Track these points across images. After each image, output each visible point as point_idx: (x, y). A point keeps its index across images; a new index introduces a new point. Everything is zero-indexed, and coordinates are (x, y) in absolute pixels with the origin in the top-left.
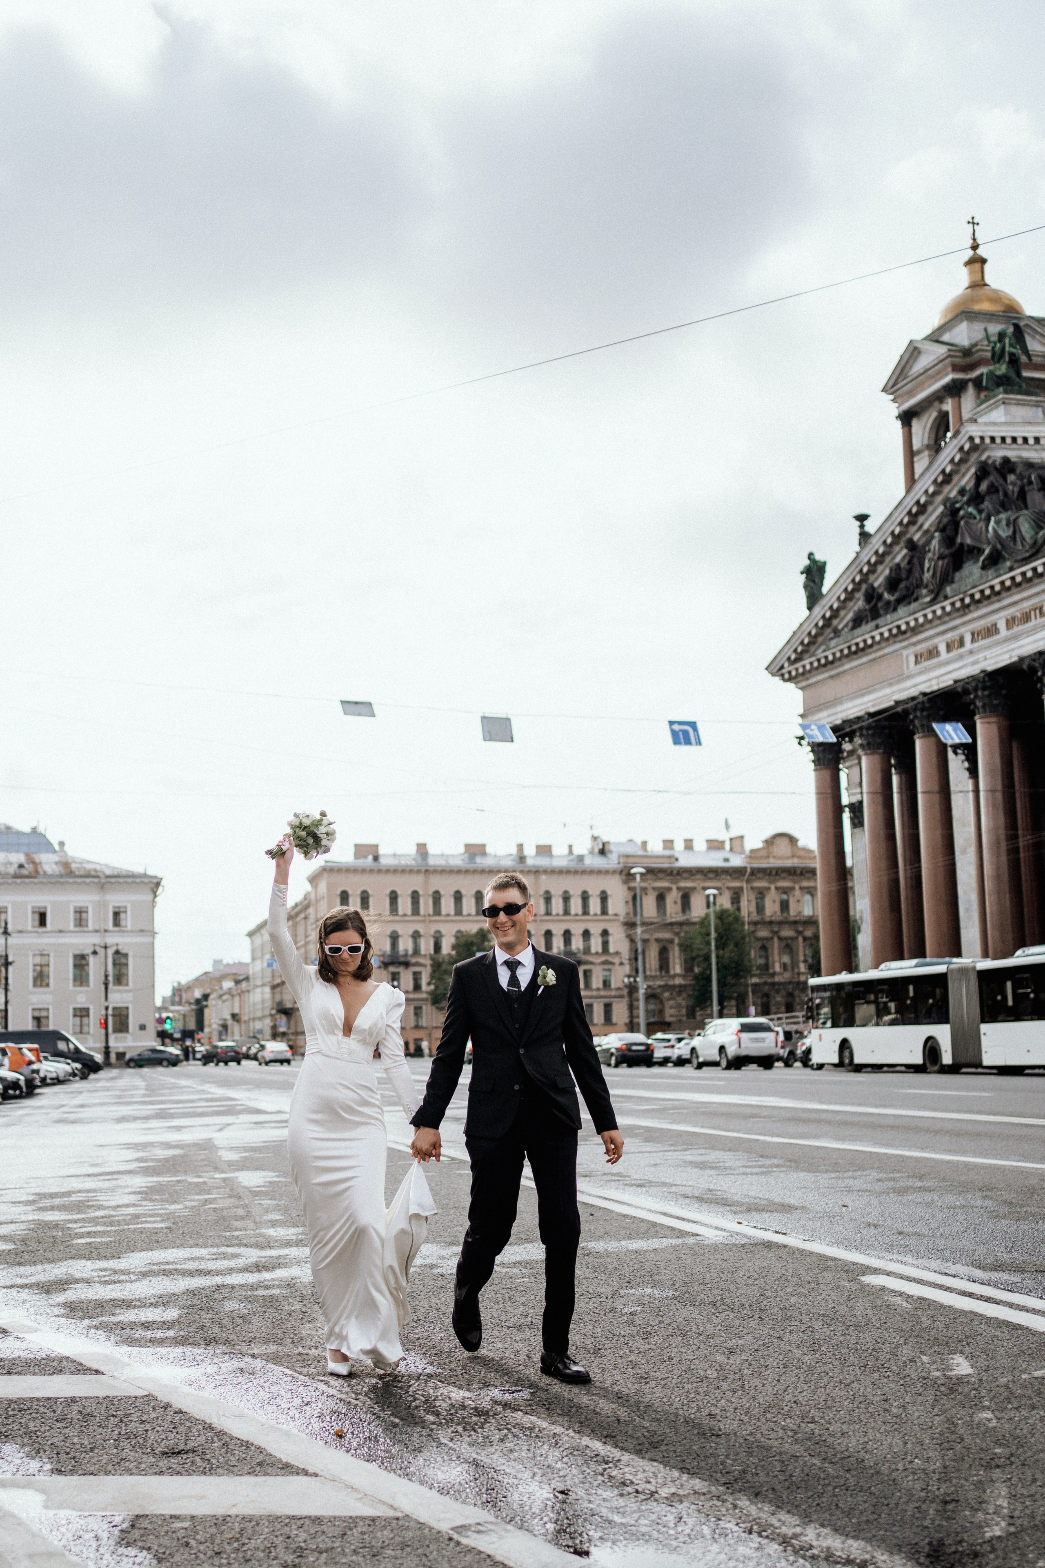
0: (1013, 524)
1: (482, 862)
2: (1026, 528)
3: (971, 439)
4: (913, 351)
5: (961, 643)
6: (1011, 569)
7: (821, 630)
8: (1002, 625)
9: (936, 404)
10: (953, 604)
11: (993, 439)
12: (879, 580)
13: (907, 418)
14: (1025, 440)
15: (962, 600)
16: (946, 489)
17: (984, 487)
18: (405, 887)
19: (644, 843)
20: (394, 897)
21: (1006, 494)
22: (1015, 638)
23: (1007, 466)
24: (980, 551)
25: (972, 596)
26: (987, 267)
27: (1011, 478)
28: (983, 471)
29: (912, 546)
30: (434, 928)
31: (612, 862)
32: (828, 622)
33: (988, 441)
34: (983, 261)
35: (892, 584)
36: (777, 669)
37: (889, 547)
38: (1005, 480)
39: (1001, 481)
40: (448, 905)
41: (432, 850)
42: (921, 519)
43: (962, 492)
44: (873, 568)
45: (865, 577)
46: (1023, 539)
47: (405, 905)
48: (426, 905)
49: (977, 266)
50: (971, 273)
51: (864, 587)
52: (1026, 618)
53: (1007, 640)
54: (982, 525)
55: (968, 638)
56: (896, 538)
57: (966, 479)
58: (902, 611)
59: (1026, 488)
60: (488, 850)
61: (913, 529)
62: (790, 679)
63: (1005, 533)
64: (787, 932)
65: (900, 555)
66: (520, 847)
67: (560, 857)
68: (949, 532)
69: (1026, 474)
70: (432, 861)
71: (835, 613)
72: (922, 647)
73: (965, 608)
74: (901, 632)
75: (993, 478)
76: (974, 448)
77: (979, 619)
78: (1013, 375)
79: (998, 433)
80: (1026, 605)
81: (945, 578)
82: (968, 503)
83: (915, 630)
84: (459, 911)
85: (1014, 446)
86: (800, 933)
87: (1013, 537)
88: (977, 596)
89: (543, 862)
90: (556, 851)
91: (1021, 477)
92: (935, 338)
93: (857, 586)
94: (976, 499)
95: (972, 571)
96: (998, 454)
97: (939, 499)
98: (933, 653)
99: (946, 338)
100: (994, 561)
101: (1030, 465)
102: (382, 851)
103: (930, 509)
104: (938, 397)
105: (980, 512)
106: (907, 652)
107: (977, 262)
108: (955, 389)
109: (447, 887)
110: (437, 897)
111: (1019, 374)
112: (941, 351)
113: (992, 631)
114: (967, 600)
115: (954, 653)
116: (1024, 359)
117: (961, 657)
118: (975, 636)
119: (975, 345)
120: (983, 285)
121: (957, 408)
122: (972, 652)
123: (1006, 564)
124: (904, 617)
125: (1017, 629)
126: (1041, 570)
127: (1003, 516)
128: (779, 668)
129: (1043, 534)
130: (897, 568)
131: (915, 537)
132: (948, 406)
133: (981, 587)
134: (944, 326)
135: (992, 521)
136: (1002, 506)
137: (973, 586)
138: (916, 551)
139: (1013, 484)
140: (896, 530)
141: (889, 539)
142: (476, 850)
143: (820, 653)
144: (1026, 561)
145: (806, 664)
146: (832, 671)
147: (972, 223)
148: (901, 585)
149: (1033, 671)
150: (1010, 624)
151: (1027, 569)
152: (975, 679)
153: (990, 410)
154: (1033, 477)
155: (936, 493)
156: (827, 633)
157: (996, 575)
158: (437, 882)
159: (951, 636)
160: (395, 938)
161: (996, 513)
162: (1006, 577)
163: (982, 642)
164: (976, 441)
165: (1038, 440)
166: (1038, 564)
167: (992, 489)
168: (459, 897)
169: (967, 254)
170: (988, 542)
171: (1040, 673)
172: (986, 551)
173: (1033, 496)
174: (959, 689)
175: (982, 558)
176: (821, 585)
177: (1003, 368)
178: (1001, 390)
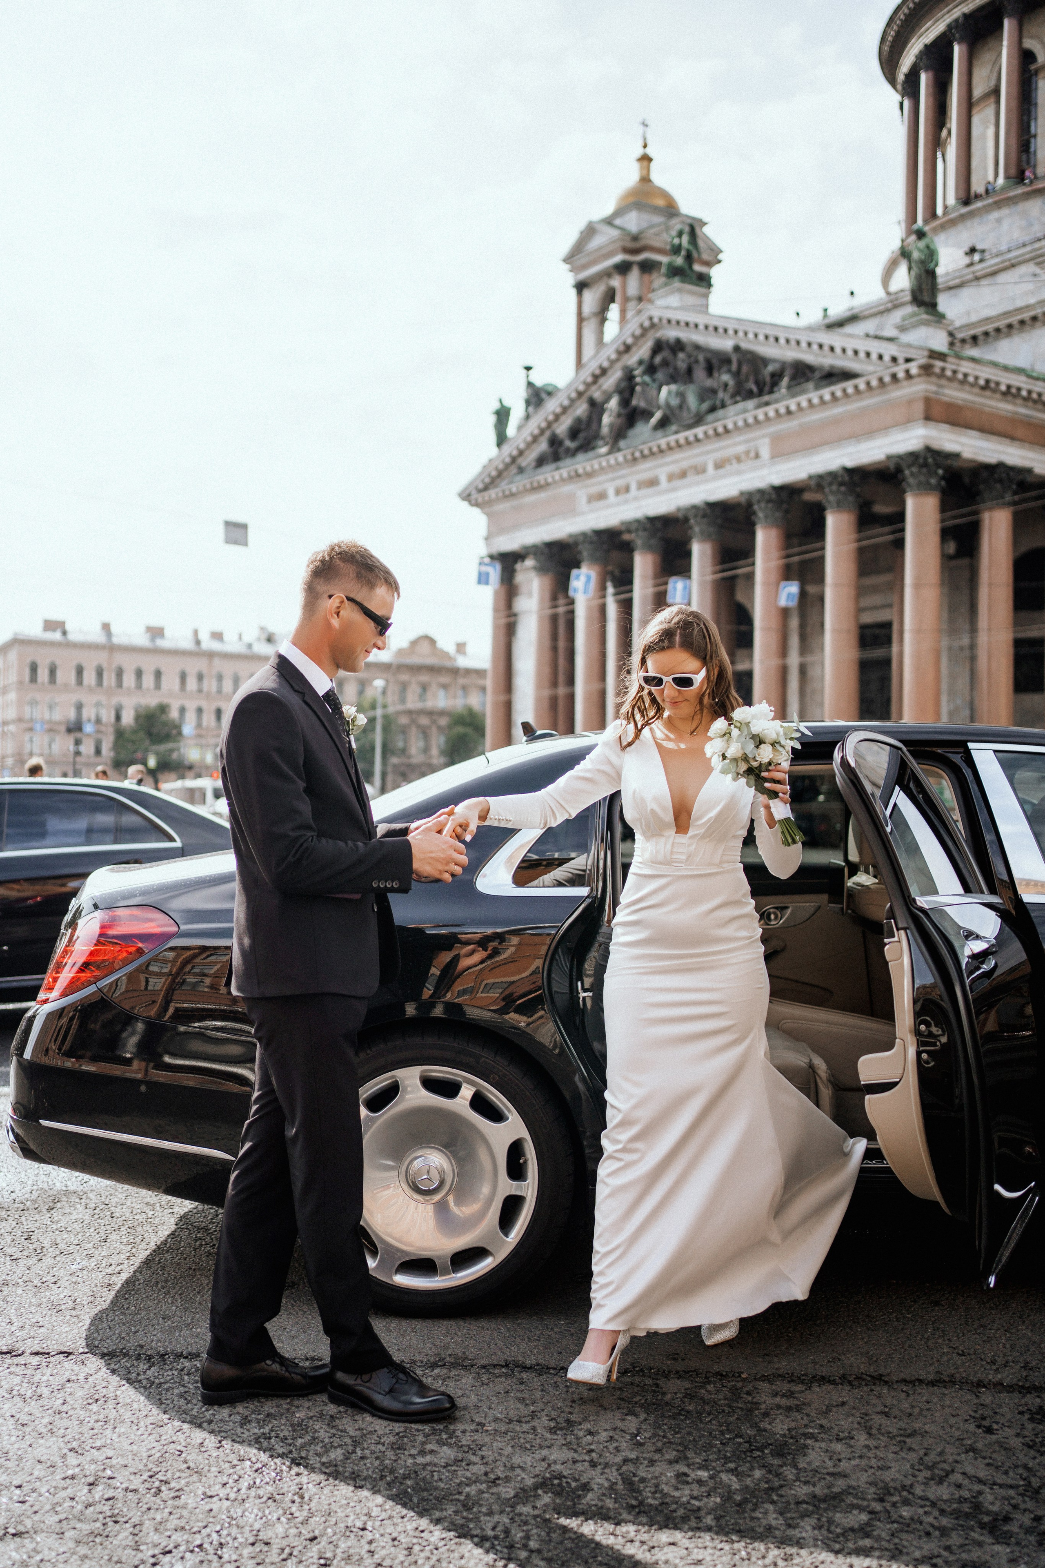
0: (681, 395)
1: (161, 643)
2: (692, 401)
3: (651, 318)
4: (590, 231)
5: (627, 489)
6: (676, 432)
7: (507, 466)
9: (605, 279)
10: (625, 457)
11: (669, 321)
12: (562, 428)
13: (581, 287)
14: (696, 326)
15: (633, 454)
16: (626, 357)
17: (658, 360)
18: (91, 661)
20: (80, 671)
21: (676, 369)
22: (674, 490)
23: (678, 346)
24: (651, 415)
25: (642, 452)
26: (652, 164)
27: (681, 355)
28: (658, 347)
29: (592, 403)
30: (115, 701)
32: (514, 459)
33: (665, 321)
34: (650, 160)
35: (574, 433)
36: (467, 496)
37: (572, 401)
38: (675, 355)
39: (671, 356)
41: (114, 629)
42: (601, 380)
43: (641, 362)
44: (557, 417)
45: (550, 424)
46: (688, 409)
47: (89, 677)
48: (109, 679)
49: (645, 163)
50: (641, 168)
51: (548, 434)
52: (683, 474)
53: (666, 492)
54: (654, 392)
55: (633, 487)
56: (580, 394)
57: (643, 351)
58: (580, 457)
59: (693, 365)
60: (167, 633)
61: (594, 388)
62: (477, 505)
63: (675, 402)
64: (424, 721)
65: (581, 409)
66: (196, 632)
67: (231, 645)
68: (627, 394)
69: (695, 353)
70: (115, 640)
71: (521, 453)
72: (594, 490)
73: (635, 459)
74: (578, 475)
75: (665, 354)
76: (653, 326)
77: (645, 471)
78: (686, 267)
79: (675, 316)
80: (685, 464)
81: (620, 434)
82: (645, 372)
83: (589, 475)
84: (139, 686)
85: (685, 328)
86: (434, 722)
87: (681, 407)
88: (646, 452)
89: (216, 646)
90: (226, 637)
91: (689, 356)
92: (609, 221)
93: (542, 432)
94: (651, 369)
95: (643, 430)
96: (672, 334)
97: (619, 365)
98: (602, 496)
99: (618, 222)
100: (663, 424)
101: (697, 347)
102: (68, 627)
103: (610, 373)
104: (607, 274)
105: (654, 380)
106: (581, 492)
107: (646, 159)
108: (623, 269)
109: (129, 664)
110: (120, 673)
111: (690, 267)
112: (614, 233)
113: (653, 483)
114: (637, 454)
115: (622, 497)
116: (695, 254)
117: (626, 502)
118: (642, 485)
119: (641, 232)
120: (650, 181)
121: (624, 286)
122: (636, 499)
123: (674, 428)
124: (582, 463)
125: (677, 483)
126: (701, 436)
127: (673, 387)
128: (469, 495)
129: (705, 406)
130: (578, 420)
131: (597, 395)
132: (616, 282)
133: (650, 444)
134: (619, 212)
135: (665, 390)
136: (673, 379)
137: (644, 443)
138: (596, 408)
139: (683, 361)
140: (581, 388)
141: (574, 395)
142: (156, 632)
143: (504, 486)
144: (690, 427)
145: (493, 493)
146: (514, 502)
147: (645, 125)
148: (582, 435)
149: (686, 520)
150: (671, 478)
151: (690, 434)
152: (638, 521)
153: (666, 295)
154: (701, 358)
155: (617, 360)
156: (514, 470)
157: (666, 436)
158: (121, 659)
159: (620, 483)
160: (79, 707)
161: (668, 384)
162: (672, 439)
163: (645, 491)
164: (656, 320)
165: (706, 327)
166: (699, 431)
167: (665, 363)
168: (139, 673)
169: (640, 152)
170: (659, 408)
171: (692, 521)
172: (658, 415)
173: (700, 373)
174: (623, 528)
175: (654, 420)
176: (506, 426)
177: (679, 261)
178: (676, 279)
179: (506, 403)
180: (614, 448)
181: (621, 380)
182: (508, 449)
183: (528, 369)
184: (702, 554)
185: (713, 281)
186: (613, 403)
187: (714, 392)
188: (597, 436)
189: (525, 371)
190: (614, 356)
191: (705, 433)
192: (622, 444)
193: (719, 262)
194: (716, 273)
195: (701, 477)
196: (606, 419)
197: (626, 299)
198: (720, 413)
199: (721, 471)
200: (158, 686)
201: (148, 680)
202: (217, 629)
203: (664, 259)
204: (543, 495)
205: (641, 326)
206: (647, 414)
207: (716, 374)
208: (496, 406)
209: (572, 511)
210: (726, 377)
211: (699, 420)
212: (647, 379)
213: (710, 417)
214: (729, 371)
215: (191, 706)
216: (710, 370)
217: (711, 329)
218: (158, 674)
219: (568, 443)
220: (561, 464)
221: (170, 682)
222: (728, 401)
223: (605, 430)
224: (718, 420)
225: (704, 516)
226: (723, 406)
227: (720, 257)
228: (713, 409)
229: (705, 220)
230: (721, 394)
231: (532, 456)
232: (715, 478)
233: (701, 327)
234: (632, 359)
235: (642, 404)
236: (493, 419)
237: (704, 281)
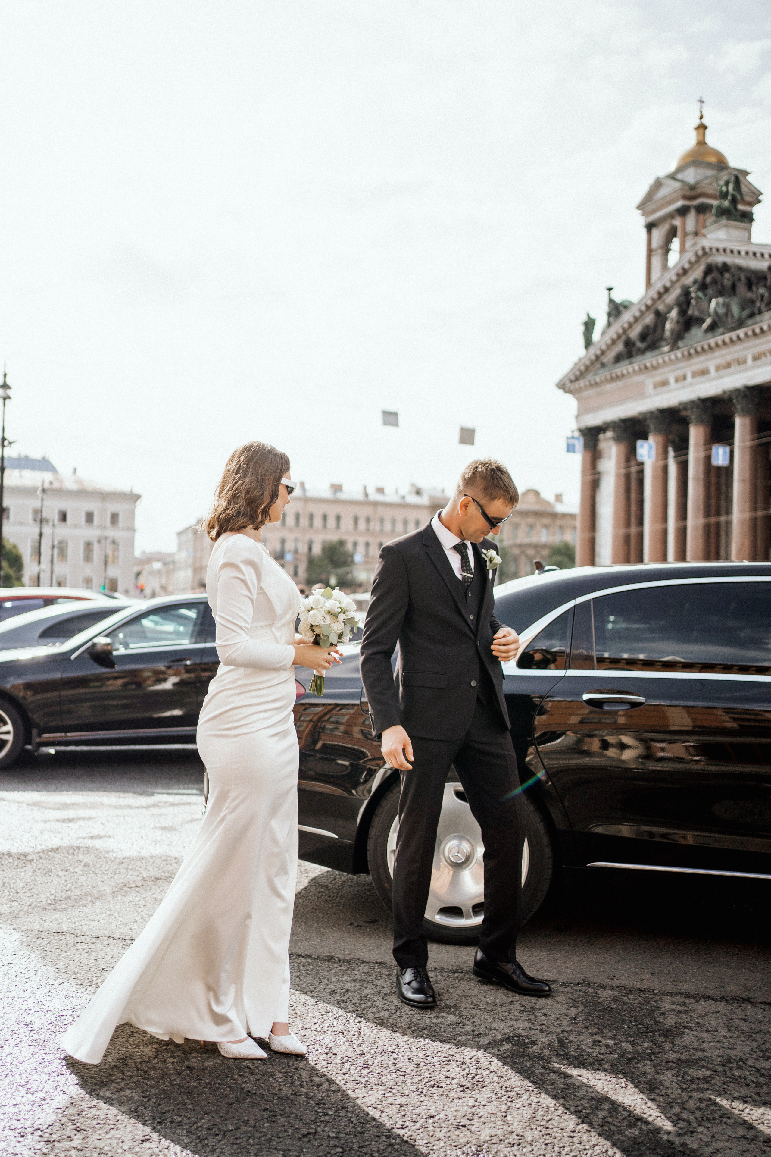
0: (727, 306)
1: (340, 496)
2: (735, 309)
3: (703, 249)
4: (658, 184)
5: (684, 378)
6: (723, 334)
7: (592, 363)
8: (712, 369)
9: (669, 220)
10: (683, 353)
11: (718, 250)
12: (634, 333)
13: (650, 227)
14: (739, 252)
15: (689, 351)
16: (684, 278)
17: (709, 279)
19: (443, 491)
21: (722, 285)
22: (721, 377)
23: (725, 268)
24: (703, 321)
25: (696, 349)
26: (707, 132)
27: (727, 275)
28: (709, 270)
29: (657, 313)
30: (307, 537)
31: (424, 500)
32: (597, 358)
33: (714, 250)
34: (705, 128)
35: (643, 336)
36: (562, 386)
37: (642, 313)
38: (722, 275)
39: (719, 276)
40: (318, 522)
41: (308, 486)
42: (665, 296)
43: (695, 282)
44: (630, 325)
45: (625, 331)
46: (732, 316)
47: (290, 520)
48: (304, 522)
49: (701, 130)
50: (698, 134)
51: (623, 338)
52: (728, 365)
53: (715, 379)
54: (706, 304)
55: (689, 376)
56: (648, 307)
57: (698, 273)
58: (648, 354)
59: (737, 282)
60: (345, 488)
61: (658, 302)
62: (570, 392)
63: (721, 311)
64: (529, 552)
65: (649, 319)
66: (365, 488)
67: (390, 497)
68: (684, 307)
69: (738, 273)
70: (310, 494)
71: (603, 353)
72: (659, 378)
73: (690, 355)
74: (646, 368)
75: (715, 274)
76: (705, 253)
77: (698, 363)
78: (732, 208)
79: (721, 246)
80: (729, 358)
81: (678, 336)
82: (699, 289)
83: (655, 368)
84: (325, 526)
85: (731, 255)
87: (726, 315)
88: (699, 349)
89: (379, 498)
90: (387, 491)
91: (733, 275)
92: (672, 177)
93: (619, 336)
94: (703, 286)
95: (697, 333)
96: (720, 259)
97: (678, 285)
98: (665, 383)
99: (679, 176)
100: (712, 328)
101: (740, 268)
103: (671, 291)
104: (671, 216)
105: (705, 295)
106: (649, 381)
107: (702, 128)
108: (683, 212)
109: (318, 511)
110: (311, 517)
111: (735, 207)
112: (677, 185)
113: (705, 372)
114: (692, 351)
115: (678, 385)
116: (739, 198)
117: (684, 387)
118: (695, 374)
119: (697, 183)
120: (705, 143)
121: (684, 224)
122: (691, 385)
123: (721, 330)
124: (649, 359)
125: (722, 372)
126: (742, 335)
127: (721, 300)
128: (564, 385)
129: (745, 313)
130: (647, 327)
131: (661, 307)
132: (677, 222)
133: (702, 343)
134: (680, 169)
135: (714, 302)
136: (720, 293)
137: (698, 342)
138: (661, 317)
139: (728, 279)
140: (649, 302)
141: (643, 308)
142: (337, 488)
143: (591, 377)
144: (733, 329)
145: (582, 383)
146: (598, 389)
147: (702, 102)
148: (649, 338)
149: (730, 400)
150: (718, 368)
151: (733, 335)
152: (692, 402)
153: (716, 230)
154: (743, 277)
155: (678, 280)
156: (598, 365)
157: (714, 337)
158: (312, 508)
159: (679, 373)
160: (283, 541)
161: (716, 297)
162: (719, 339)
163: (698, 379)
164: (707, 250)
165: (747, 253)
166: (741, 332)
167: (714, 282)
168: (325, 518)
169: (697, 122)
170: (709, 315)
171: (734, 401)
172: (708, 321)
173: (742, 289)
174: (681, 407)
175: (705, 325)
176: (592, 333)
177: (726, 203)
178: (724, 217)
179: (593, 316)
180: (674, 347)
181: (679, 296)
182: (594, 351)
183: (610, 289)
184: (743, 425)
185: (754, 217)
186: (674, 314)
187: (753, 302)
188: (661, 338)
189: (607, 291)
190: (674, 278)
191: (746, 334)
192: (680, 344)
193: (759, 202)
194: (757, 210)
195: (742, 367)
196: (668, 326)
197: (685, 234)
198: (758, 318)
199: (758, 362)
200: (338, 527)
201: (331, 523)
202: (380, 485)
203: (715, 203)
204: (619, 384)
205: (696, 254)
206: (700, 321)
207: (754, 288)
208: (585, 318)
209: (642, 395)
210: (762, 291)
211: (741, 324)
212: (700, 294)
213: (749, 322)
214: (765, 286)
215: (361, 541)
216: (750, 285)
217: (751, 254)
218: (338, 518)
219: (639, 344)
220: (634, 360)
221: (347, 524)
222: (763, 308)
223: (667, 334)
224: (756, 323)
225: (745, 396)
226: (760, 312)
227: (761, 198)
228: (752, 315)
229: (748, 170)
230: (758, 304)
231: (611, 355)
232: (753, 368)
233: (743, 253)
234: (688, 280)
235: (696, 314)
236: (582, 328)
237: (747, 218)
